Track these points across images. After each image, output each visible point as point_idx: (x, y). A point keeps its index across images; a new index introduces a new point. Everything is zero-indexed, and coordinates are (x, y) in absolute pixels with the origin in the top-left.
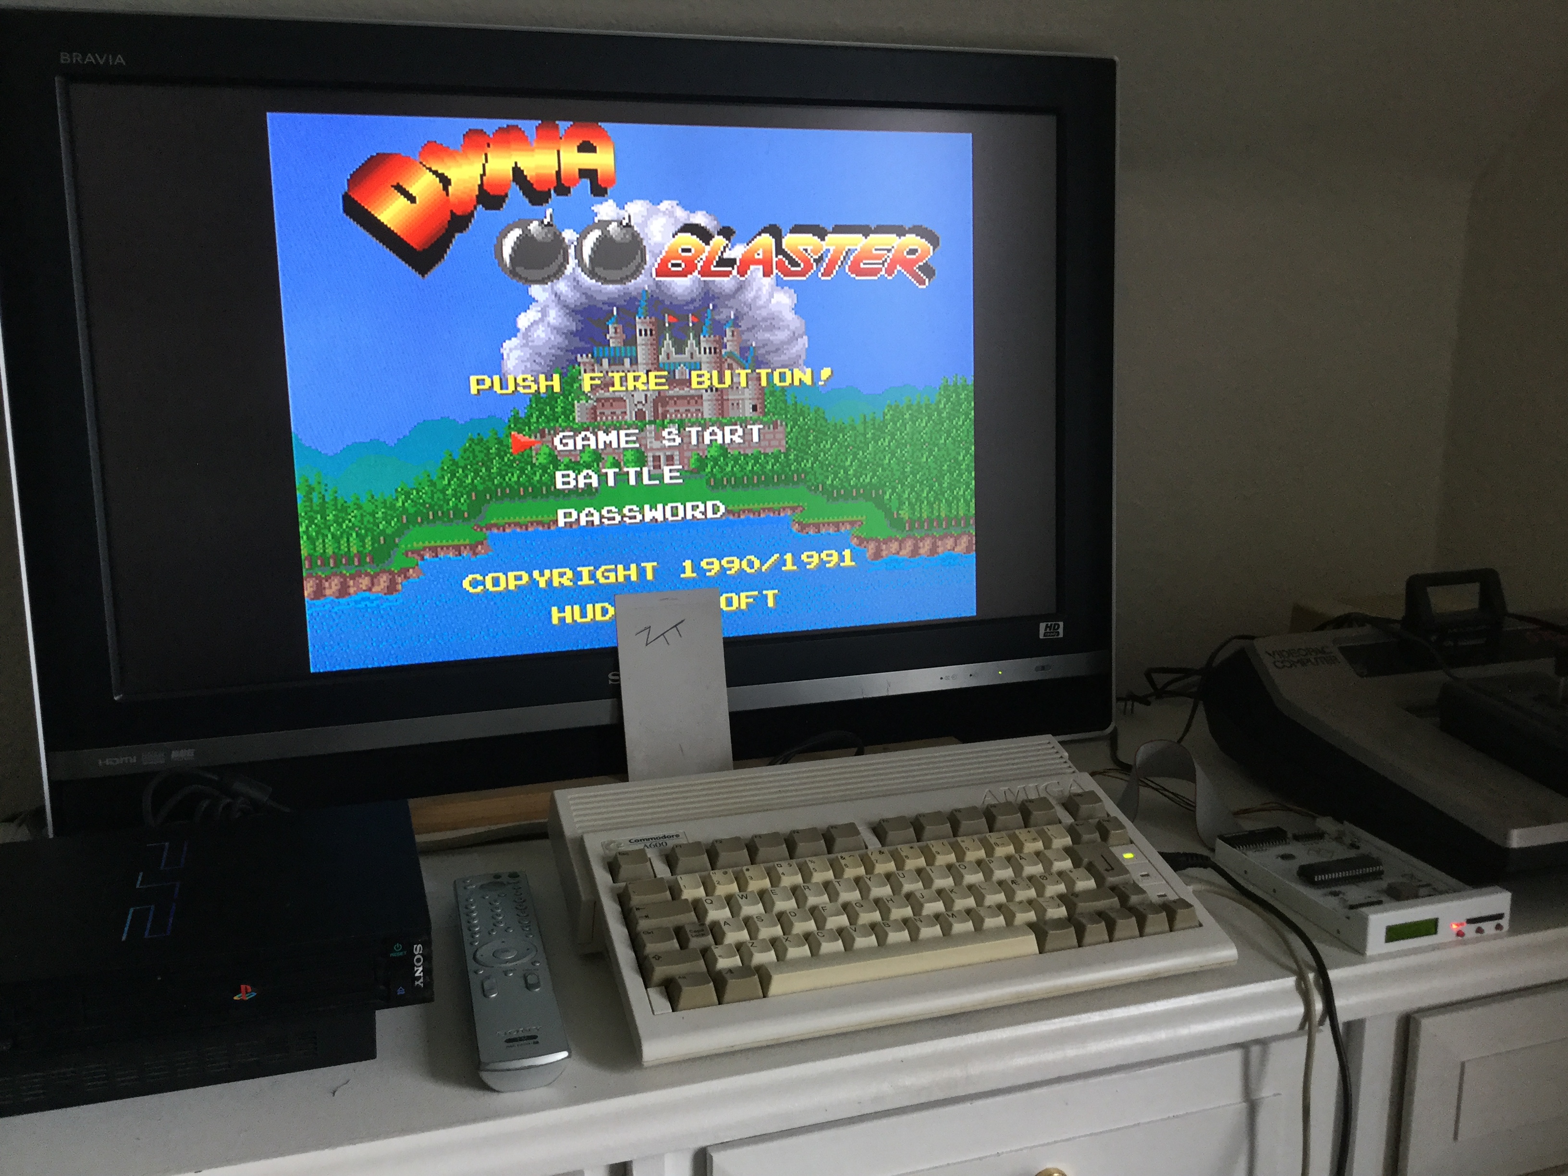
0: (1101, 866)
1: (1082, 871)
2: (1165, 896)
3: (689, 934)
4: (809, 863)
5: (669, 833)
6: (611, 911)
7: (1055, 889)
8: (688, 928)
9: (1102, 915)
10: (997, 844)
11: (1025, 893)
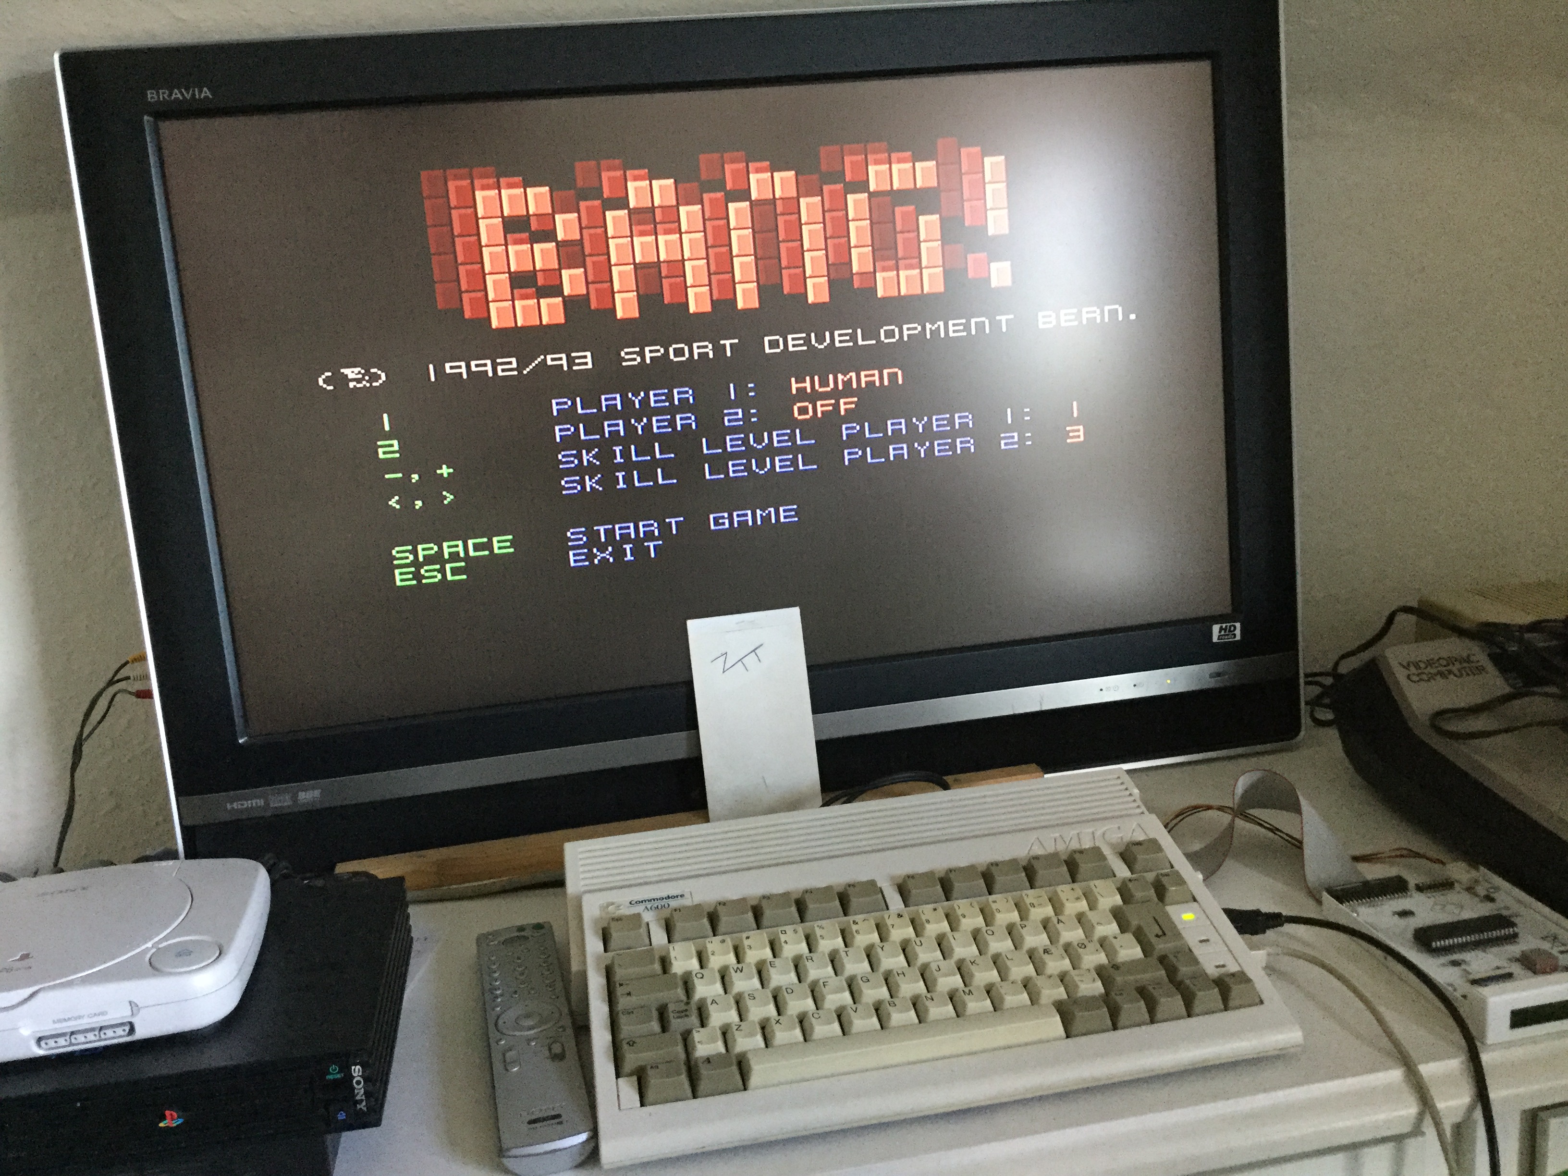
3: (671, 1015)
4: (817, 929)
5: (671, 893)
6: (596, 984)
7: (1094, 958)
8: (671, 1007)
9: (1143, 992)
10: (1033, 905)
11: (1057, 964)
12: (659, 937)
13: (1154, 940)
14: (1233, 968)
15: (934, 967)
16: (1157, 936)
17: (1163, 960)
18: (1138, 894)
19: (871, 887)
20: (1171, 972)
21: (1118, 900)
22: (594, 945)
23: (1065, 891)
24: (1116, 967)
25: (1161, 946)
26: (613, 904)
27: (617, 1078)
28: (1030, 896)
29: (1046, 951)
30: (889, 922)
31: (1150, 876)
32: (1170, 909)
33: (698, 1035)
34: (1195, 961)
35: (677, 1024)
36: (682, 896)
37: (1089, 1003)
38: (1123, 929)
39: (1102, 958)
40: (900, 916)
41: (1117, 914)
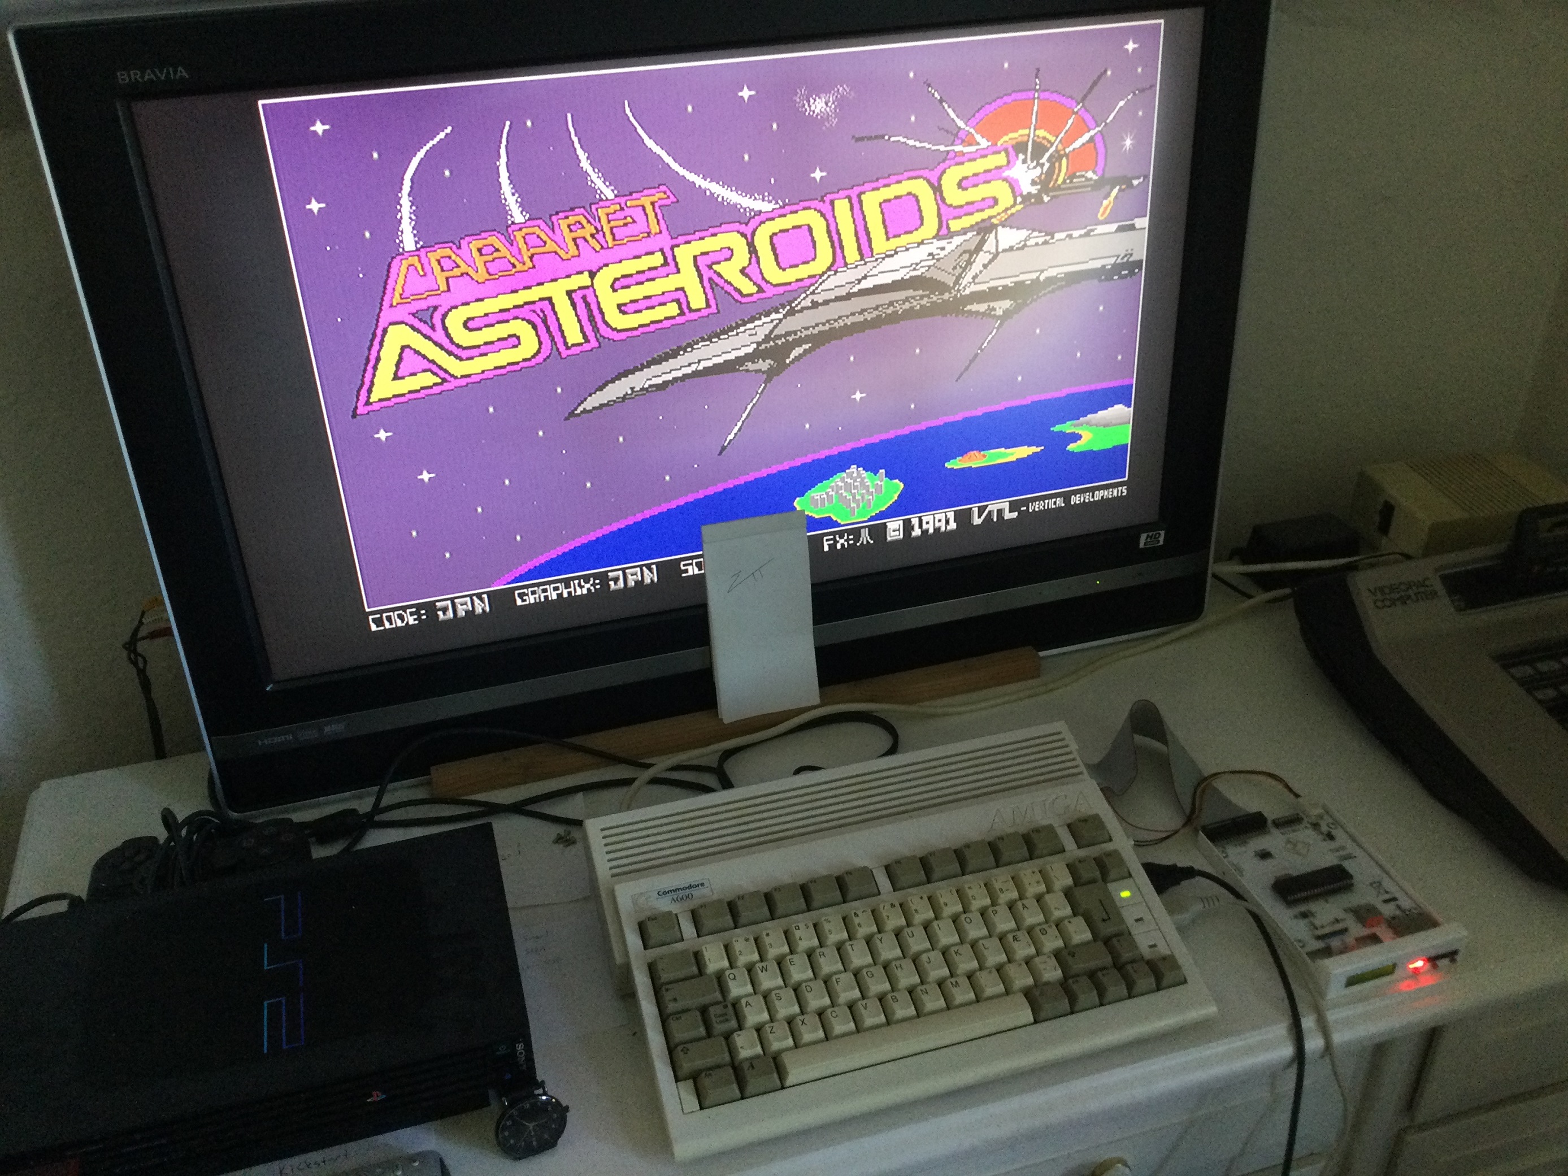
0: (1098, 915)
1: (1080, 921)
2: (1154, 946)
3: (713, 1017)
4: (823, 919)
7: (1052, 942)
8: (712, 1010)
9: (1094, 978)
10: (1002, 891)
11: (1023, 949)
13: (1101, 925)
14: (1162, 948)
15: (924, 957)
17: (1108, 941)
18: (1086, 874)
19: (865, 873)
20: (1116, 958)
21: (1069, 881)
22: (634, 941)
23: (1024, 869)
24: (1070, 951)
25: (1106, 929)
26: (643, 896)
27: (676, 1082)
29: (1015, 939)
30: (883, 910)
31: (1098, 852)
32: (1114, 887)
33: (738, 1038)
34: (1133, 943)
35: (719, 1028)
36: (702, 886)
37: (1051, 988)
39: (1058, 943)
40: (892, 905)
41: (1070, 895)
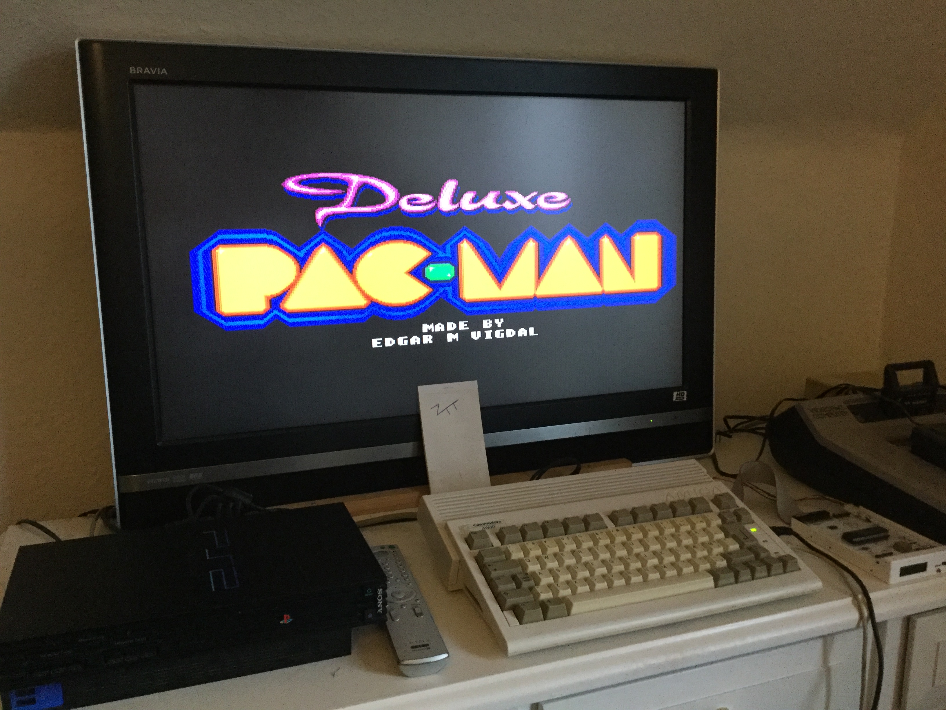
0: (740, 536)
1: (730, 540)
2: (778, 553)
3: (521, 580)
4: (579, 538)
5: (494, 520)
6: (473, 566)
7: (718, 550)
8: (519, 576)
9: (747, 564)
10: (681, 525)
11: (702, 553)
12: (496, 543)
13: (744, 541)
14: (782, 553)
15: (642, 555)
16: (744, 539)
17: (750, 549)
18: (729, 519)
19: (597, 517)
20: (757, 556)
21: (719, 522)
22: (463, 547)
23: (693, 518)
24: (731, 553)
25: (748, 544)
26: (465, 526)
27: (502, 611)
28: (678, 520)
29: (694, 547)
30: (613, 533)
31: (732, 510)
32: (746, 526)
33: (538, 589)
34: (766, 550)
35: (525, 585)
36: (500, 522)
37: (723, 570)
38: (727, 535)
39: (721, 550)
40: (617, 530)
41: (722, 528)
